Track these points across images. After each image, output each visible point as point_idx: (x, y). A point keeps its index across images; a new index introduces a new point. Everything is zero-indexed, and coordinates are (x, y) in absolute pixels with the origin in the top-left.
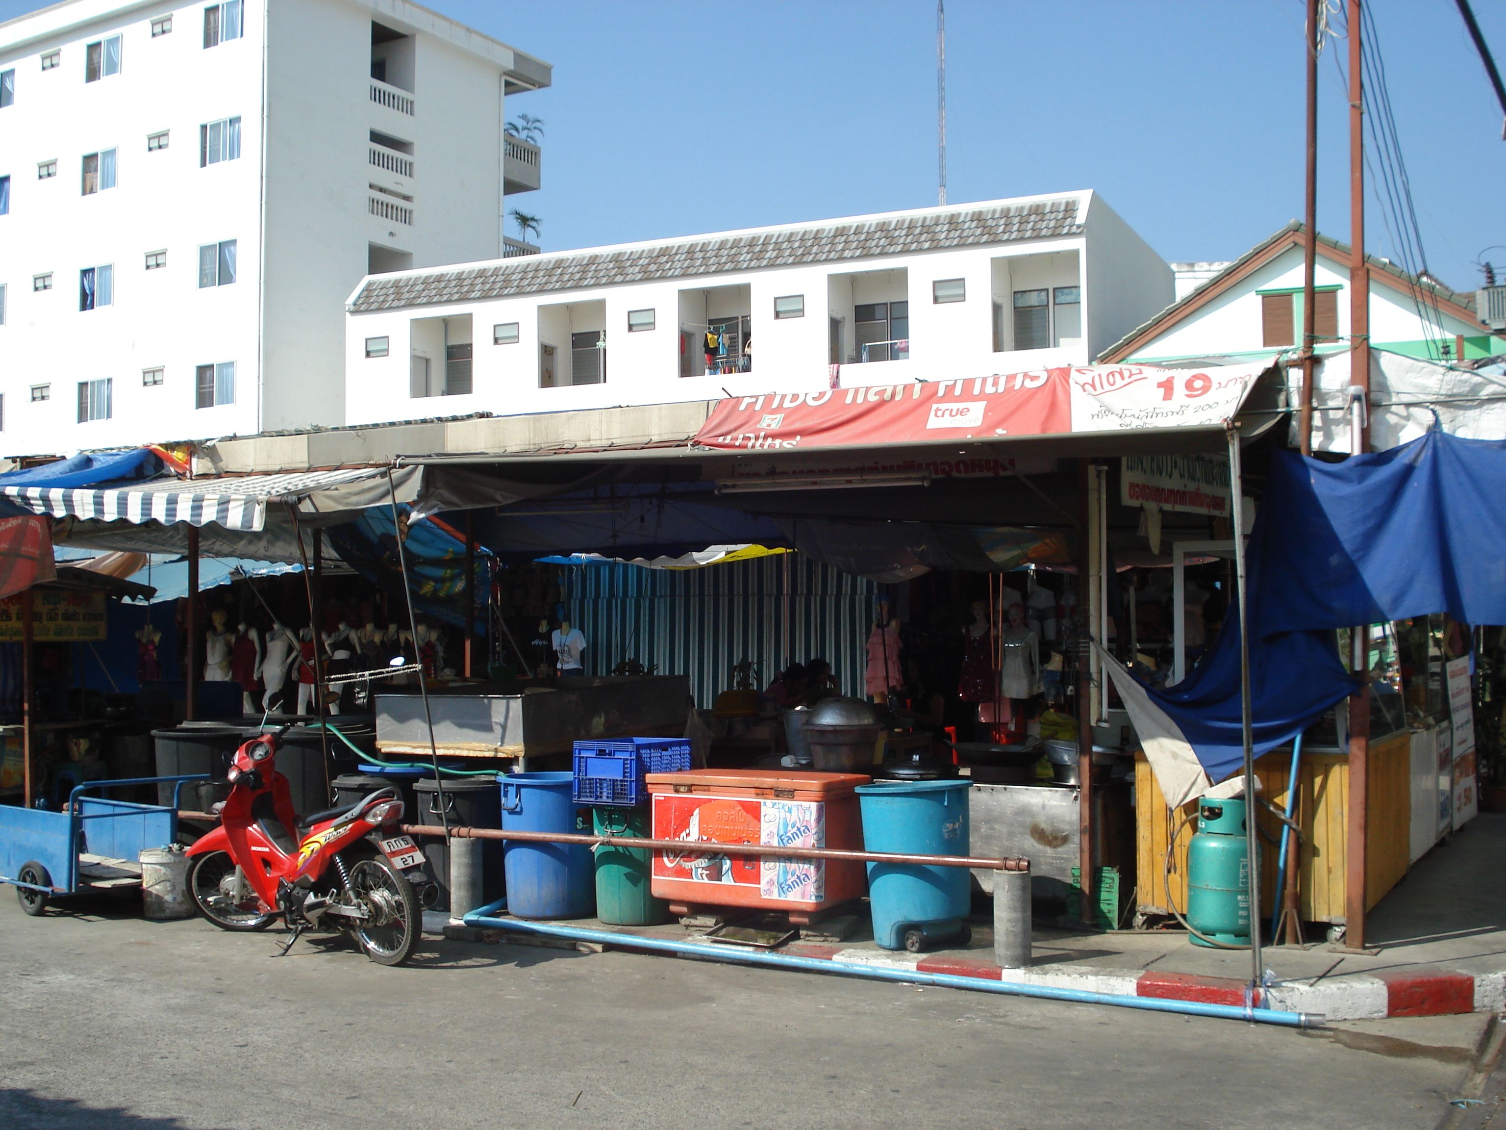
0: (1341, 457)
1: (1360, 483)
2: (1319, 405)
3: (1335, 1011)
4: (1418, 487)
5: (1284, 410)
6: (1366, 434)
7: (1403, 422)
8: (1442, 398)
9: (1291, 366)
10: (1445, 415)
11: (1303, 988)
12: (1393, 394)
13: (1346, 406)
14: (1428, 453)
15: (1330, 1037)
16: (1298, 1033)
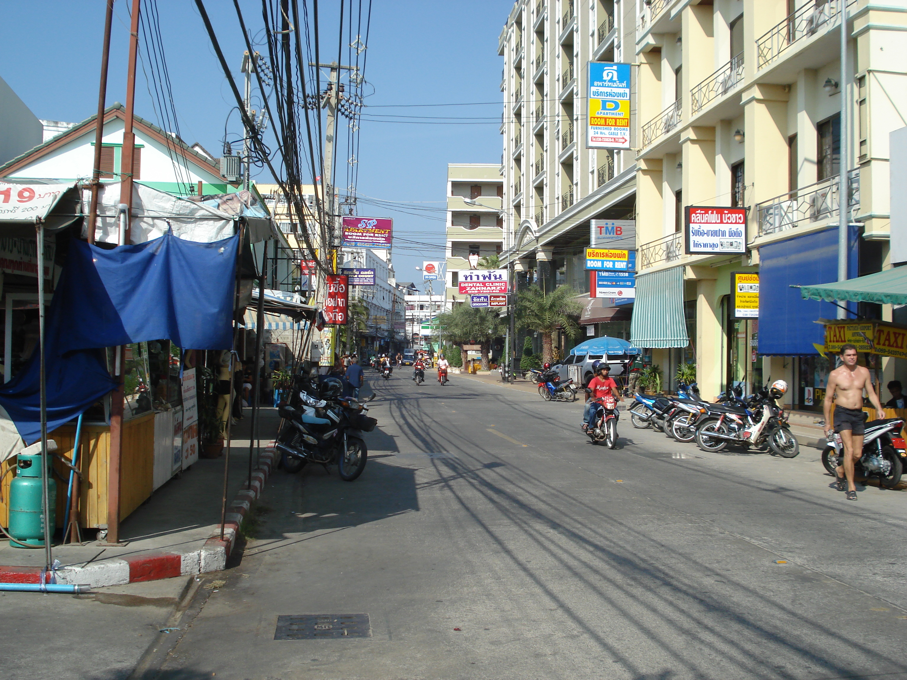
0: (112, 246)
1: (122, 263)
2: (101, 214)
3: (97, 581)
4: (157, 266)
5: (79, 215)
6: (128, 233)
7: (150, 228)
8: (173, 216)
9: (85, 189)
10: (175, 226)
11: (77, 569)
12: (145, 211)
13: (117, 216)
14: (163, 247)
15: (93, 598)
16: (74, 597)
